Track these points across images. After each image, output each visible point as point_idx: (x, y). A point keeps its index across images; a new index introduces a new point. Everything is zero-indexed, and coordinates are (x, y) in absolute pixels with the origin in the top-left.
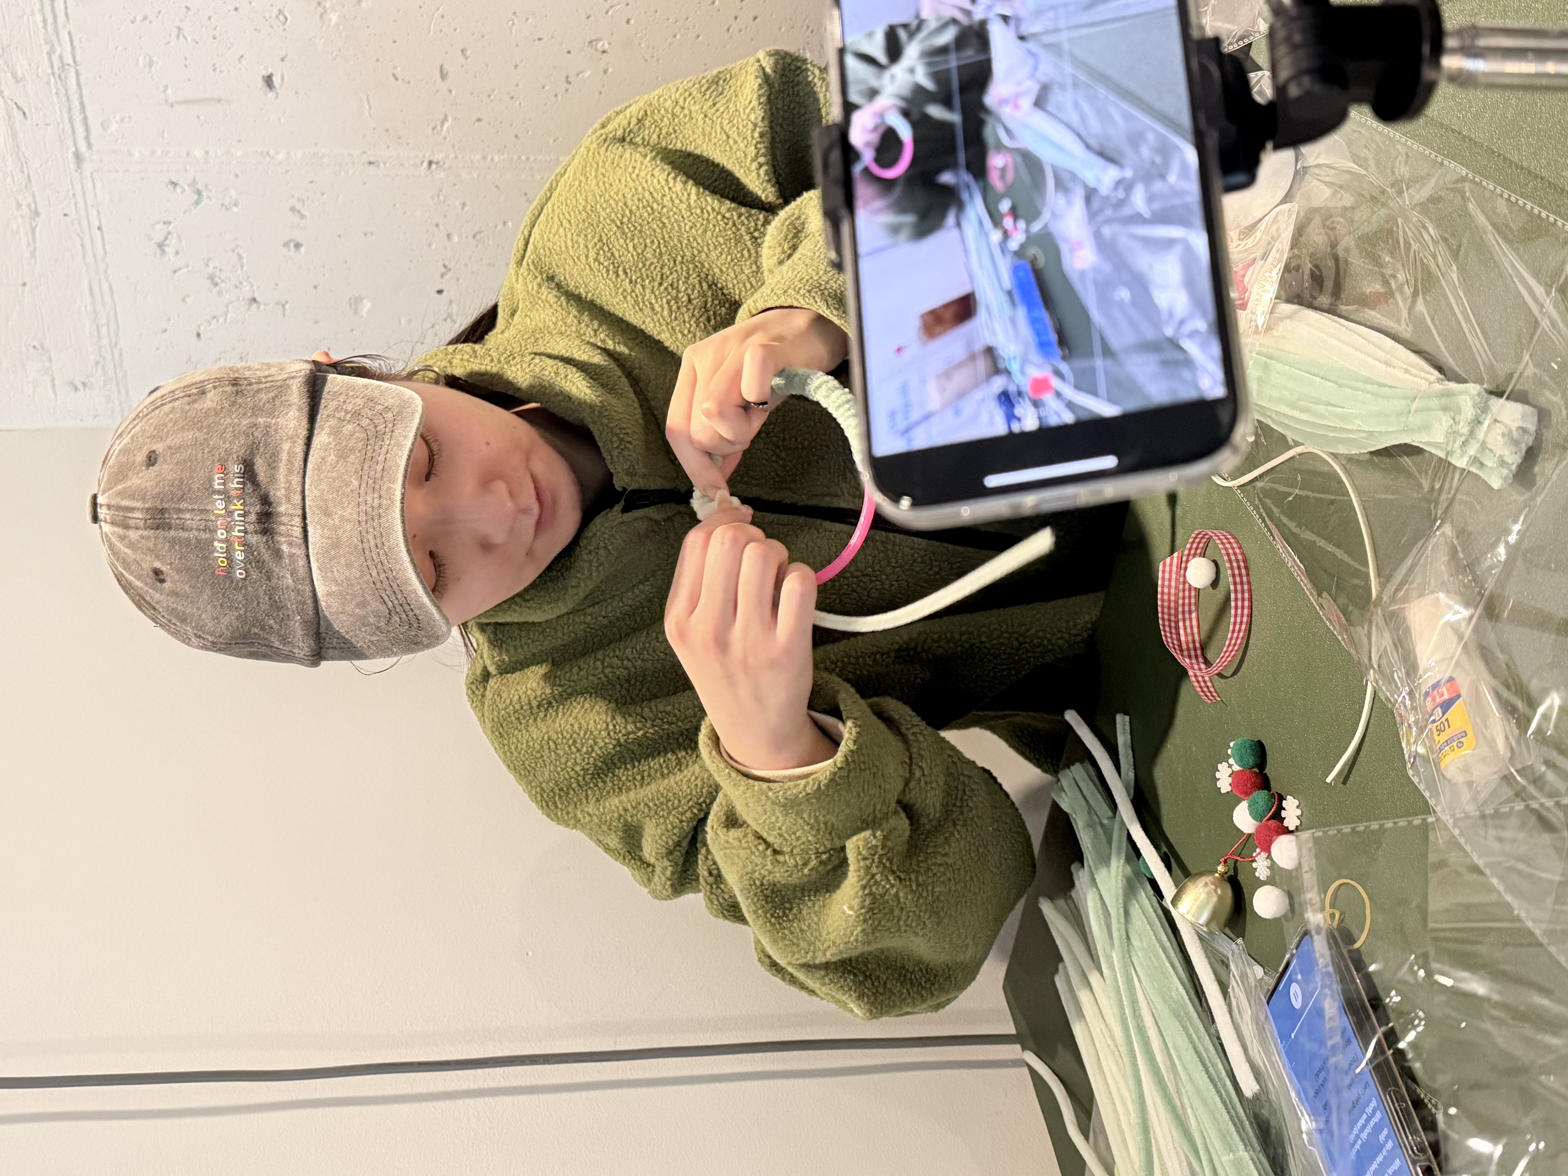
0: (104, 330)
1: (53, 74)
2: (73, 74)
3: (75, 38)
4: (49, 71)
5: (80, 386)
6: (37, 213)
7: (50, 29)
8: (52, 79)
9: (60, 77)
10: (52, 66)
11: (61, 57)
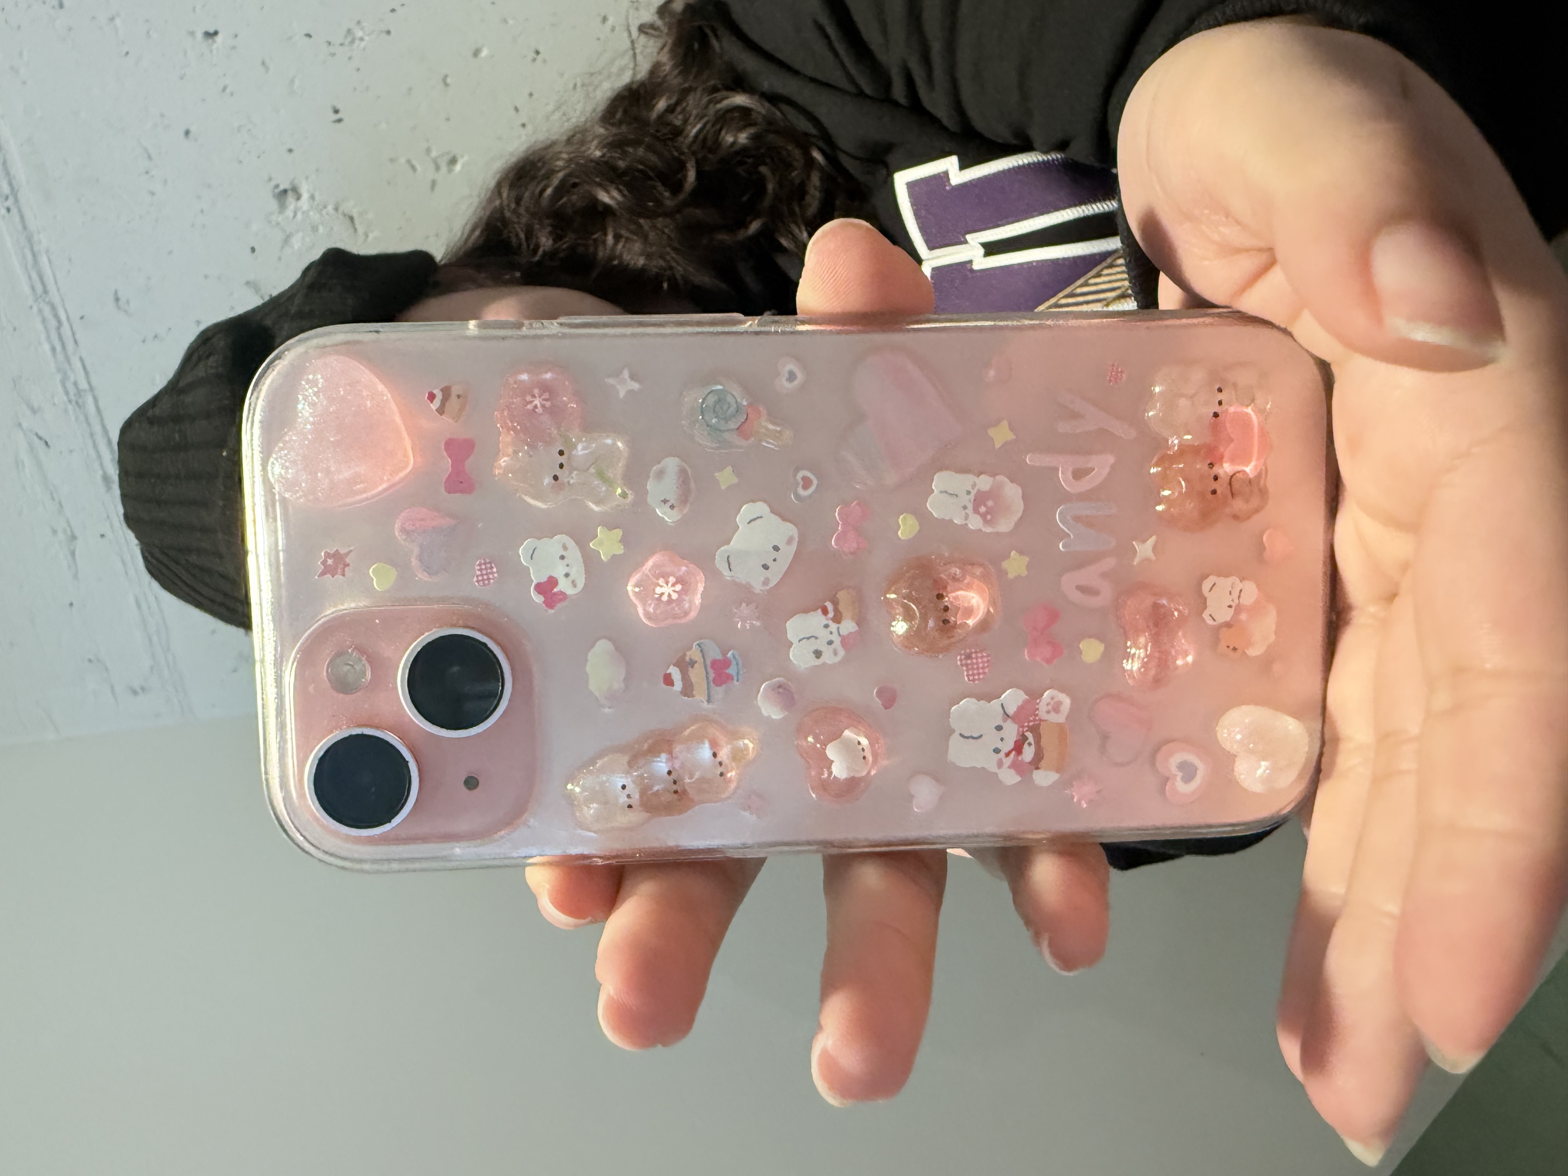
0: (155, 638)
1: (70, 401)
2: (90, 400)
3: (87, 363)
4: (65, 398)
5: (139, 691)
6: (74, 537)
7: (60, 357)
8: (70, 407)
9: (77, 403)
10: (67, 393)
11: (75, 384)
